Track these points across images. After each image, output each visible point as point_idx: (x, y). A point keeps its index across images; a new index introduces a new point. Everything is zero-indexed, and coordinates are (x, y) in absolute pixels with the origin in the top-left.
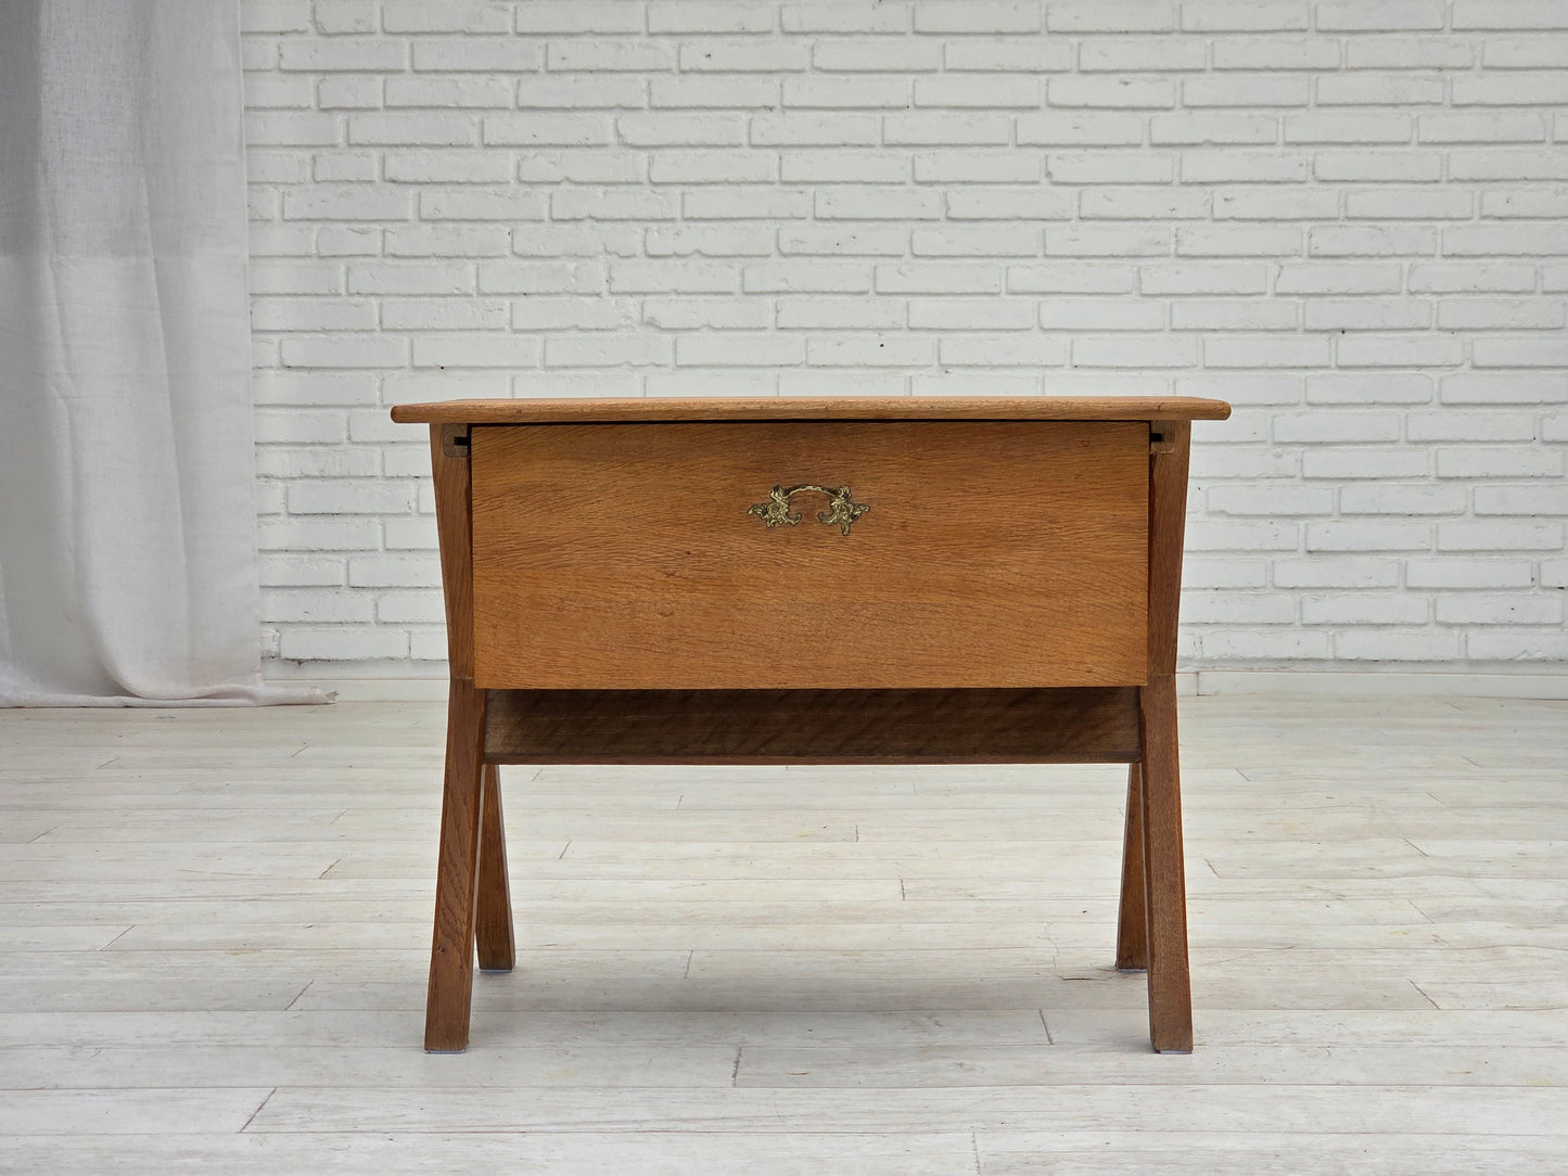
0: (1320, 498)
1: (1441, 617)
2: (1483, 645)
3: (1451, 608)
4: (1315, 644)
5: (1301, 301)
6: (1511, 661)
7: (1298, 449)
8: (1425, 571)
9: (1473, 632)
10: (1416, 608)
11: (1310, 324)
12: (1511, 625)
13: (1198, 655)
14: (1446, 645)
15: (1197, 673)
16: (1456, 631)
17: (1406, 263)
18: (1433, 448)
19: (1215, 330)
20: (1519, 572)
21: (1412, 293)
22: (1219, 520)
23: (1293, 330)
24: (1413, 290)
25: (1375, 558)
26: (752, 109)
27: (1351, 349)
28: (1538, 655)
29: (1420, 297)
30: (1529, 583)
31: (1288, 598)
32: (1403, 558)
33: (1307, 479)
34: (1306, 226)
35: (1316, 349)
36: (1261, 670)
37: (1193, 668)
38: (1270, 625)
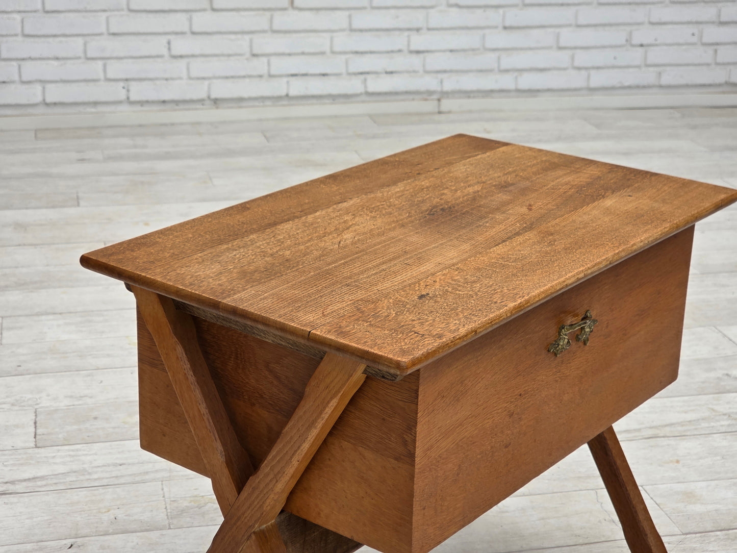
1: (577, 64)
2: (598, 79)
3: (582, 58)
4: (507, 82)
6: (613, 88)
8: (568, 37)
9: (593, 72)
10: (563, 58)
12: (613, 67)
13: (439, 89)
14: (577, 80)
15: (439, 100)
16: (583, 72)
20: (619, 36)
22: (455, 10)
25: (542, 31)
28: (627, 84)
30: (624, 42)
31: (493, 56)
32: (557, 30)
37: (435, 97)
38: (481, 71)
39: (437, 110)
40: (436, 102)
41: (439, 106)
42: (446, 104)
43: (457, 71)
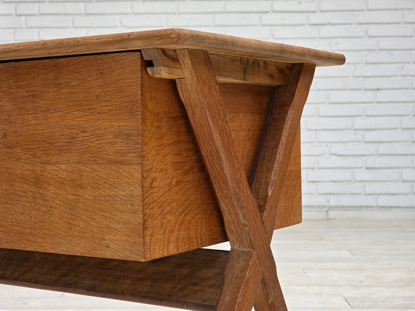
0: (371, 149)
4: (370, 201)
5: (362, 79)
7: (362, 132)
10: (406, 188)
11: (366, 87)
13: (327, 205)
15: (327, 212)
17: (400, 66)
18: (411, 131)
19: (331, 90)
21: (403, 76)
22: (335, 157)
23: (360, 89)
24: (403, 74)
25: (391, 170)
26: (168, 14)
27: (382, 96)
29: (405, 77)
31: (359, 184)
32: (401, 170)
33: (365, 142)
34: (365, 53)
35: (369, 96)
36: (350, 210)
37: (325, 209)
38: (353, 194)
39: (326, 218)
40: (326, 213)
41: (327, 215)
42: (332, 214)
43: (338, 194)
